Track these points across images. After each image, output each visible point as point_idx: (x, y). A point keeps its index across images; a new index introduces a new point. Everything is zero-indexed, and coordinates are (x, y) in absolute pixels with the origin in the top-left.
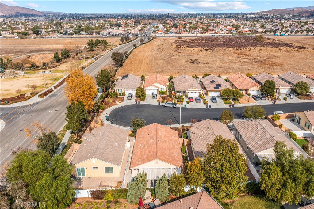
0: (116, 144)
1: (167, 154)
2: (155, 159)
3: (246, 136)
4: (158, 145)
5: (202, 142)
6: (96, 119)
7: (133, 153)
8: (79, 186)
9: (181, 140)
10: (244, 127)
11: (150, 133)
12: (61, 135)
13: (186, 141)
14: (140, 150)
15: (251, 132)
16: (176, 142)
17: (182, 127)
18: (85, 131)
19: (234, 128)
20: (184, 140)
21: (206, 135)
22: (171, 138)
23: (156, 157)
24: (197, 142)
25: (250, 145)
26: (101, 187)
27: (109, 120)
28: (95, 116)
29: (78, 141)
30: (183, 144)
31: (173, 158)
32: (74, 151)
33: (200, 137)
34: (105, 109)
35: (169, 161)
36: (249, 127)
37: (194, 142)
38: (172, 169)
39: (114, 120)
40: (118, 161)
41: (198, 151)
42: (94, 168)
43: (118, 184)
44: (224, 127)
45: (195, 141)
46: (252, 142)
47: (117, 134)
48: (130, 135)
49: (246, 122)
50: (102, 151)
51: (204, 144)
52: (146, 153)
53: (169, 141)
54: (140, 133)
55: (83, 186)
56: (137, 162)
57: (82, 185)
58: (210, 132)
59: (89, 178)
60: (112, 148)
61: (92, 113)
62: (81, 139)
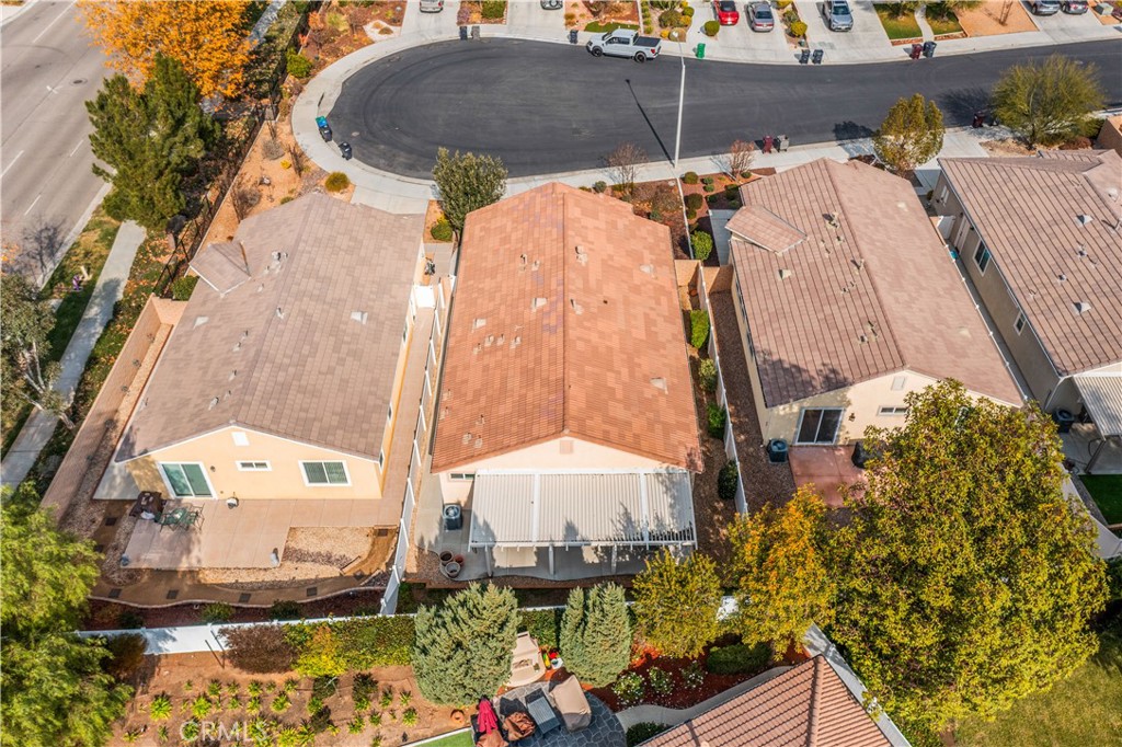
0: (356, 316)
1: (619, 395)
2: (557, 434)
3: (1014, 257)
4: (572, 334)
5: (794, 306)
6: (269, 138)
7: (446, 370)
8: (179, 561)
9: (686, 268)
10: (1004, 200)
11: (530, 247)
12: (98, 231)
13: (709, 277)
14: (480, 357)
15: (1045, 238)
16: (664, 300)
17: (683, 179)
18: (212, 210)
19: (945, 194)
20: (697, 268)
21: (819, 260)
22: (637, 281)
23: (560, 425)
24: (770, 302)
25: (1041, 318)
26: (288, 563)
27: (335, 135)
28: (262, 119)
29: (174, 283)
30: (693, 285)
31: (651, 415)
32: (160, 337)
33: (787, 274)
34: (312, 72)
35: (629, 439)
36: (1031, 204)
37: (754, 298)
38: (643, 478)
39: (355, 134)
40: (365, 426)
41: (775, 358)
42: (244, 465)
43: (373, 544)
44: (902, 205)
45: (760, 294)
46: (1048, 299)
47: (362, 253)
48: (436, 234)
49: (1018, 172)
50: (281, 377)
51: (805, 318)
52: (509, 386)
53: (627, 302)
54: (481, 239)
55: (202, 556)
56: (466, 439)
57: (195, 552)
58: (837, 243)
59: (231, 506)
60: (336, 349)
61: (248, 98)
62: (192, 270)
